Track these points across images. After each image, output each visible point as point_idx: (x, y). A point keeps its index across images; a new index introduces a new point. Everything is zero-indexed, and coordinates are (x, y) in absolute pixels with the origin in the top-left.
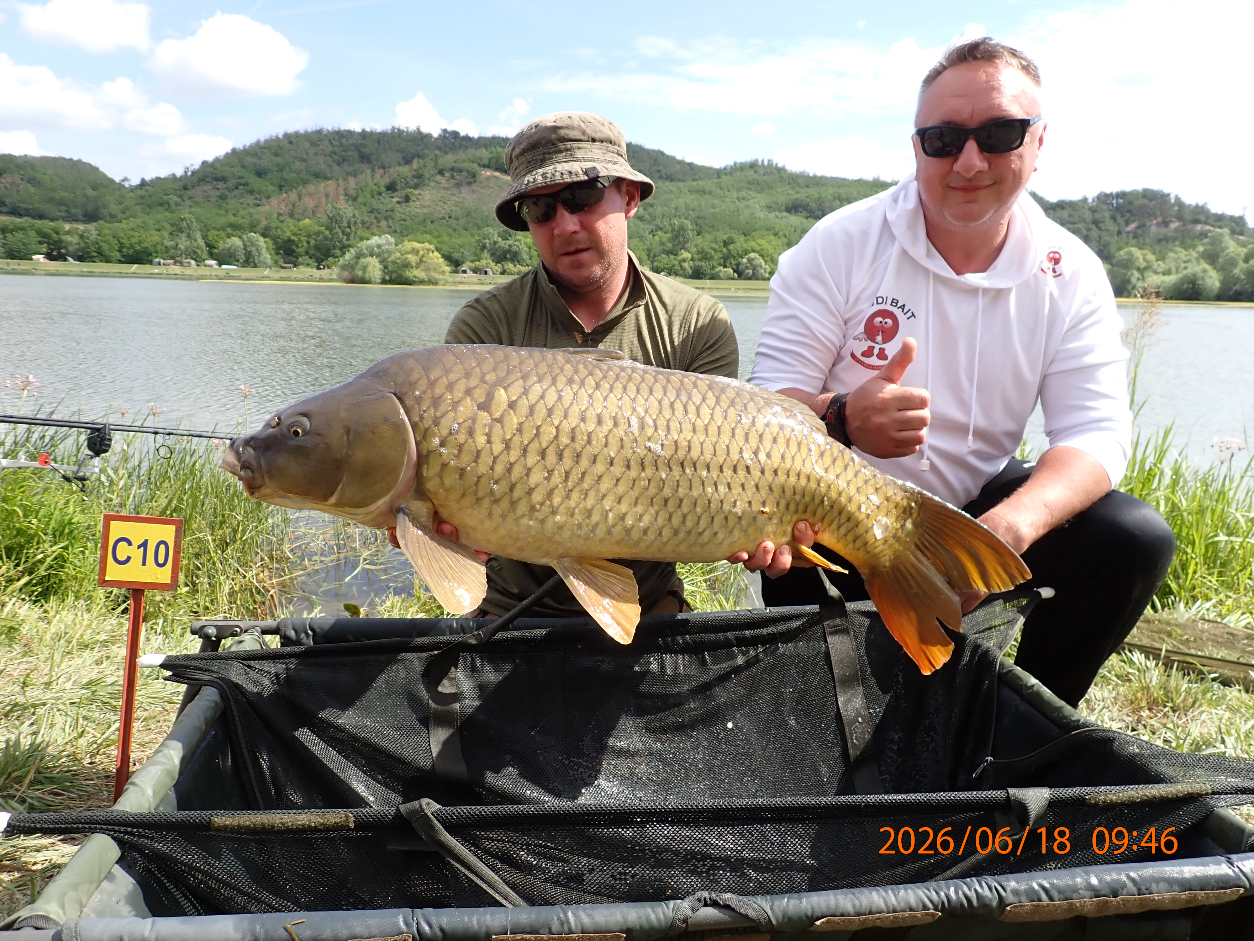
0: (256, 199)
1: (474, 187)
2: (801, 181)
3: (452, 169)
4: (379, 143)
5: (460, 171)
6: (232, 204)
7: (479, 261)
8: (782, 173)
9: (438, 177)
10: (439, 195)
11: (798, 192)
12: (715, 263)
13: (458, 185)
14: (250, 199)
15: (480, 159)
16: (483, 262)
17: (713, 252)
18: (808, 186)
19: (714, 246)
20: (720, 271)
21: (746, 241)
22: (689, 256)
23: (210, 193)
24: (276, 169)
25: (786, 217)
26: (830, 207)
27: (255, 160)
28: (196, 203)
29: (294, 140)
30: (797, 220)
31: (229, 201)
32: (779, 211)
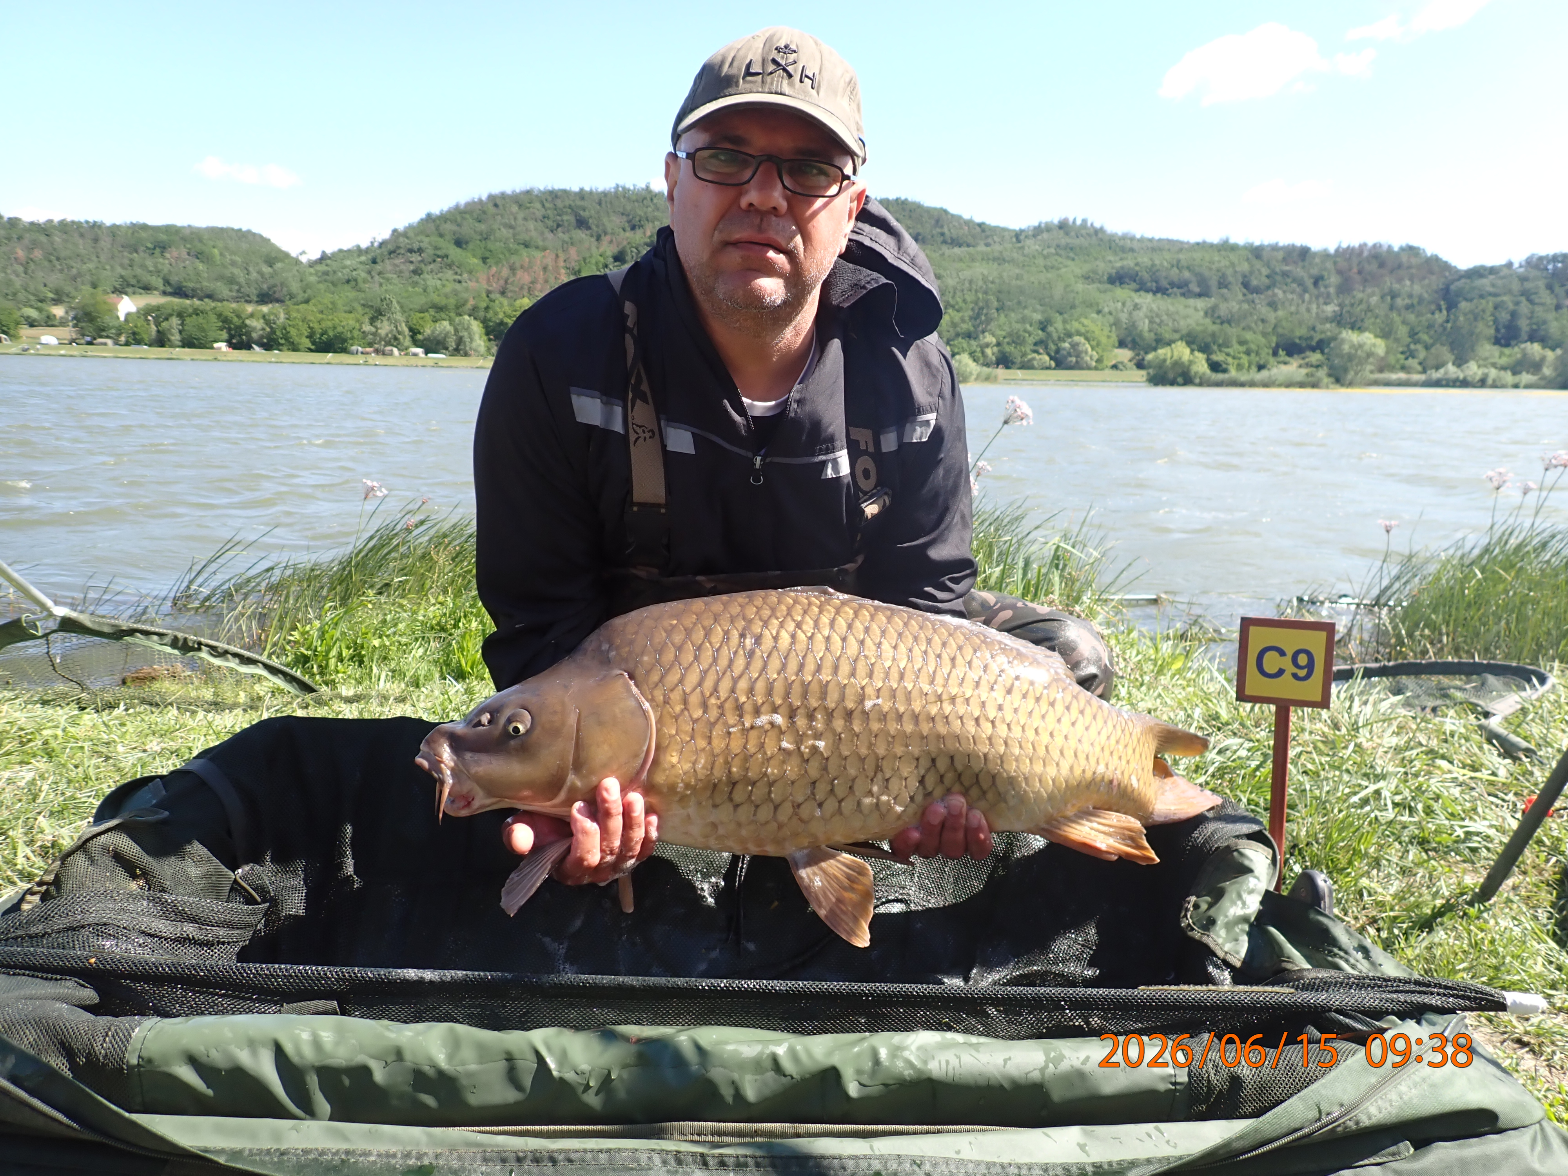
0: (456, 273)
2: (1126, 245)
4: (600, 204)
6: (430, 279)
8: (1101, 236)
11: (1121, 259)
12: (1027, 349)
14: (449, 274)
17: (1025, 335)
18: (1134, 251)
19: (1027, 327)
20: (1034, 359)
21: (1066, 321)
22: (994, 340)
23: (403, 267)
24: (479, 237)
25: (1111, 291)
26: (1166, 278)
27: (454, 228)
28: (388, 280)
29: (499, 202)
30: (1122, 293)
31: (425, 276)
32: (1100, 282)
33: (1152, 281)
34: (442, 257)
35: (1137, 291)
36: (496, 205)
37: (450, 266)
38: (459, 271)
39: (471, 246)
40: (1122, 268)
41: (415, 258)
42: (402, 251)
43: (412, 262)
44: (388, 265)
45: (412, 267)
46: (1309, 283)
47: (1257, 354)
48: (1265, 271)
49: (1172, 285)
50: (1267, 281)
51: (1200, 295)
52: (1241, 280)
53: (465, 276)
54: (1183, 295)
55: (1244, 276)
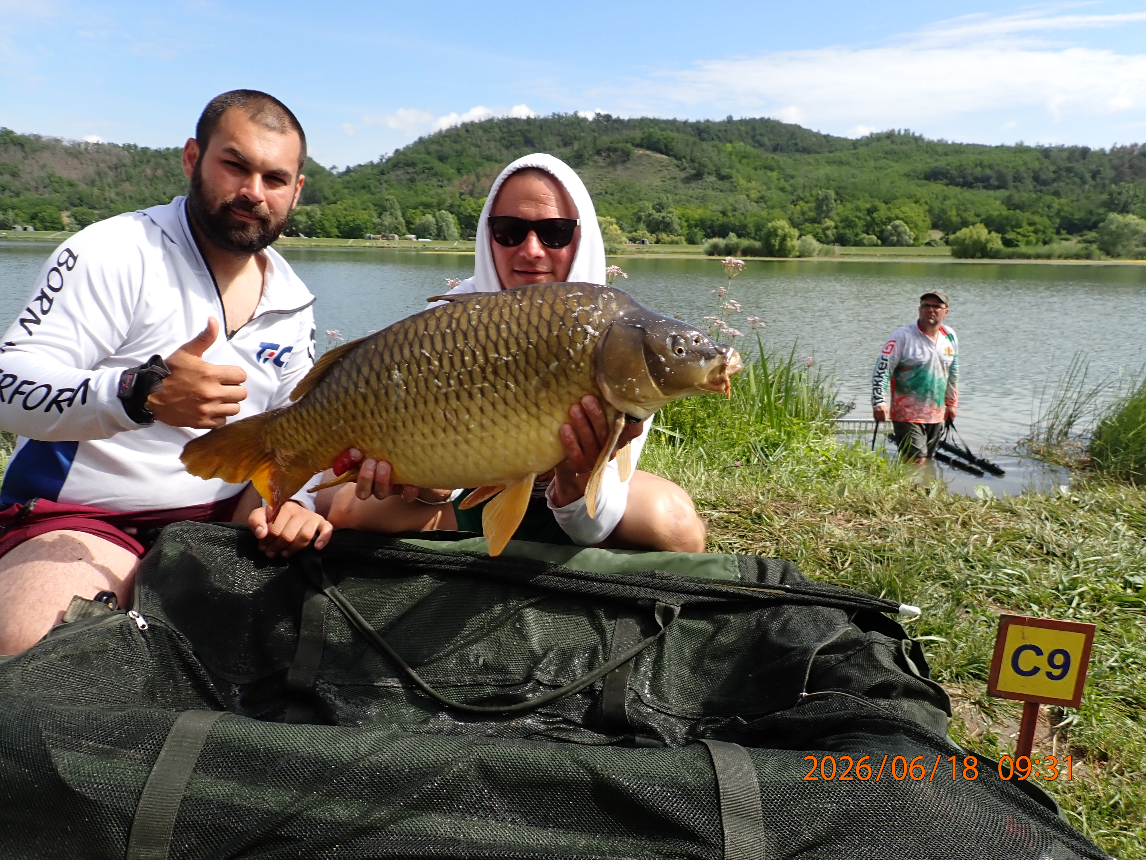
0: (439, 181)
1: (628, 165)
2: (940, 150)
3: (609, 149)
4: (541, 128)
5: (615, 150)
6: (420, 185)
7: (635, 231)
8: (920, 143)
9: (596, 158)
10: (598, 173)
11: (937, 161)
12: (859, 231)
13: (613, 164)
14: (434, 181)
15: (634, 139)
16: (640, 233)
17: (857, 220)
18: (946, 154)
19: (858, 214)
20: (864, 238)
21: (889, 209)
22: (832, 224)
23: (402, 177)
24: (455, 154)
25: (926, 185)
26: (972, 174)
27: (439, 148)
28: (391, 186)
29: (470, 129)
30: (937, 187)
31: (417, 183)
32: (919, 178)
33: (959, 178)
34: (429, 169)
35: (947, 185)
36: (467, 131)
37: (435, 175)
38: (441, 179)
39: (450, 160)
40: (936, 167)
41: (411, 170)
42: (401, 165)
43: (408, 173)
44: (392, 176)
45: (408, 177)
46: (1088, 176)
47: (1044, 232)
48: (1052, 168)
49: (977, 179)
50: (1053, 176)
51: (998, 188)
52: (1032, 175)
53: (445, 182)
54: (985, 187)
55: (1035, 172)
